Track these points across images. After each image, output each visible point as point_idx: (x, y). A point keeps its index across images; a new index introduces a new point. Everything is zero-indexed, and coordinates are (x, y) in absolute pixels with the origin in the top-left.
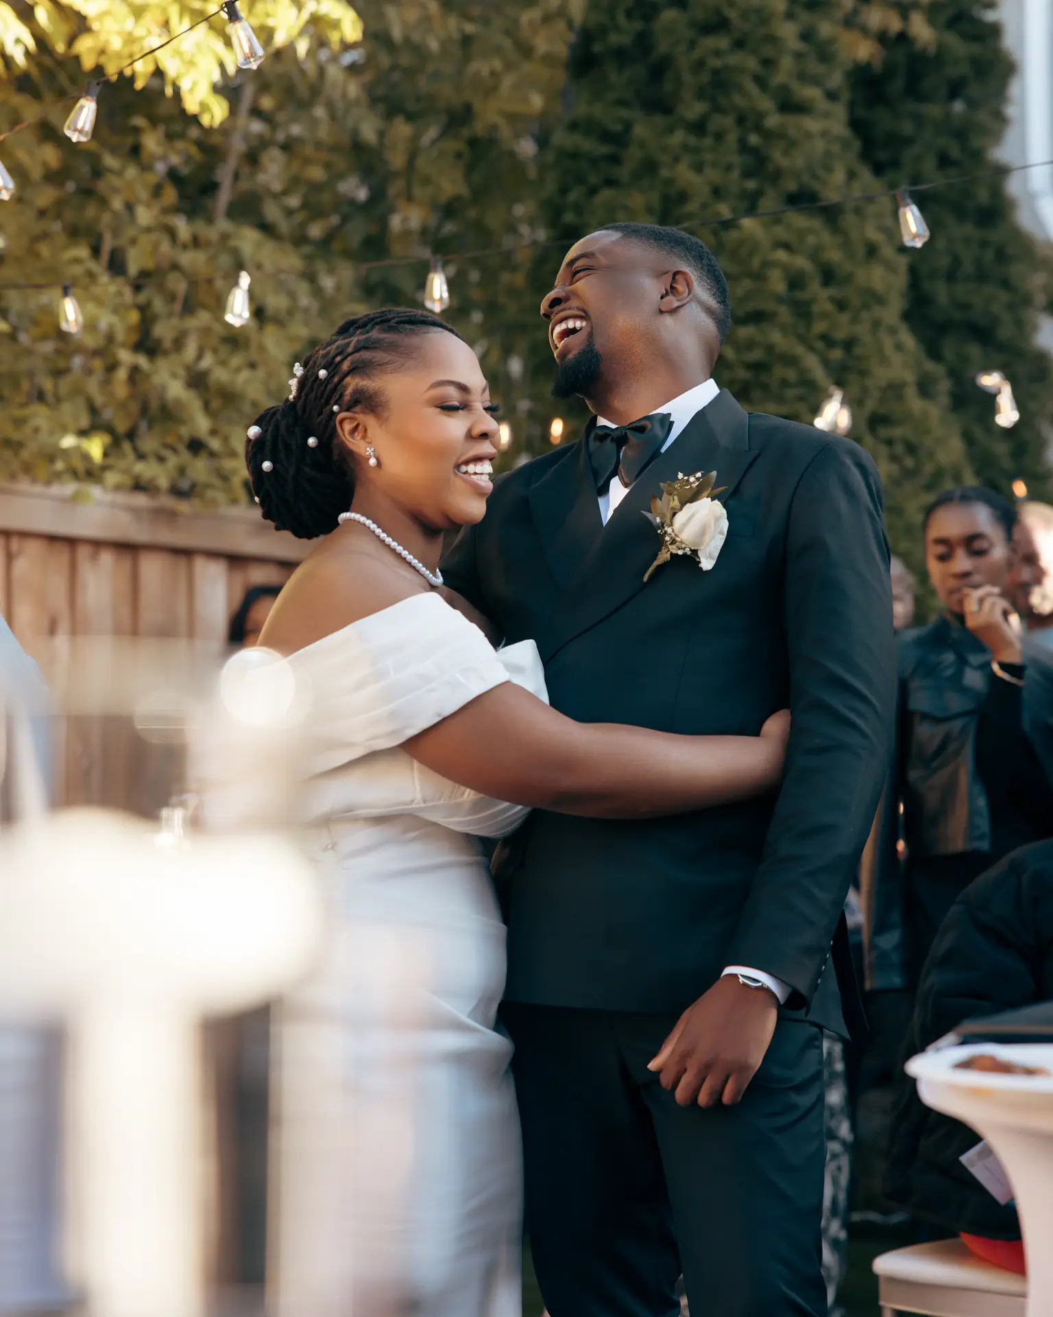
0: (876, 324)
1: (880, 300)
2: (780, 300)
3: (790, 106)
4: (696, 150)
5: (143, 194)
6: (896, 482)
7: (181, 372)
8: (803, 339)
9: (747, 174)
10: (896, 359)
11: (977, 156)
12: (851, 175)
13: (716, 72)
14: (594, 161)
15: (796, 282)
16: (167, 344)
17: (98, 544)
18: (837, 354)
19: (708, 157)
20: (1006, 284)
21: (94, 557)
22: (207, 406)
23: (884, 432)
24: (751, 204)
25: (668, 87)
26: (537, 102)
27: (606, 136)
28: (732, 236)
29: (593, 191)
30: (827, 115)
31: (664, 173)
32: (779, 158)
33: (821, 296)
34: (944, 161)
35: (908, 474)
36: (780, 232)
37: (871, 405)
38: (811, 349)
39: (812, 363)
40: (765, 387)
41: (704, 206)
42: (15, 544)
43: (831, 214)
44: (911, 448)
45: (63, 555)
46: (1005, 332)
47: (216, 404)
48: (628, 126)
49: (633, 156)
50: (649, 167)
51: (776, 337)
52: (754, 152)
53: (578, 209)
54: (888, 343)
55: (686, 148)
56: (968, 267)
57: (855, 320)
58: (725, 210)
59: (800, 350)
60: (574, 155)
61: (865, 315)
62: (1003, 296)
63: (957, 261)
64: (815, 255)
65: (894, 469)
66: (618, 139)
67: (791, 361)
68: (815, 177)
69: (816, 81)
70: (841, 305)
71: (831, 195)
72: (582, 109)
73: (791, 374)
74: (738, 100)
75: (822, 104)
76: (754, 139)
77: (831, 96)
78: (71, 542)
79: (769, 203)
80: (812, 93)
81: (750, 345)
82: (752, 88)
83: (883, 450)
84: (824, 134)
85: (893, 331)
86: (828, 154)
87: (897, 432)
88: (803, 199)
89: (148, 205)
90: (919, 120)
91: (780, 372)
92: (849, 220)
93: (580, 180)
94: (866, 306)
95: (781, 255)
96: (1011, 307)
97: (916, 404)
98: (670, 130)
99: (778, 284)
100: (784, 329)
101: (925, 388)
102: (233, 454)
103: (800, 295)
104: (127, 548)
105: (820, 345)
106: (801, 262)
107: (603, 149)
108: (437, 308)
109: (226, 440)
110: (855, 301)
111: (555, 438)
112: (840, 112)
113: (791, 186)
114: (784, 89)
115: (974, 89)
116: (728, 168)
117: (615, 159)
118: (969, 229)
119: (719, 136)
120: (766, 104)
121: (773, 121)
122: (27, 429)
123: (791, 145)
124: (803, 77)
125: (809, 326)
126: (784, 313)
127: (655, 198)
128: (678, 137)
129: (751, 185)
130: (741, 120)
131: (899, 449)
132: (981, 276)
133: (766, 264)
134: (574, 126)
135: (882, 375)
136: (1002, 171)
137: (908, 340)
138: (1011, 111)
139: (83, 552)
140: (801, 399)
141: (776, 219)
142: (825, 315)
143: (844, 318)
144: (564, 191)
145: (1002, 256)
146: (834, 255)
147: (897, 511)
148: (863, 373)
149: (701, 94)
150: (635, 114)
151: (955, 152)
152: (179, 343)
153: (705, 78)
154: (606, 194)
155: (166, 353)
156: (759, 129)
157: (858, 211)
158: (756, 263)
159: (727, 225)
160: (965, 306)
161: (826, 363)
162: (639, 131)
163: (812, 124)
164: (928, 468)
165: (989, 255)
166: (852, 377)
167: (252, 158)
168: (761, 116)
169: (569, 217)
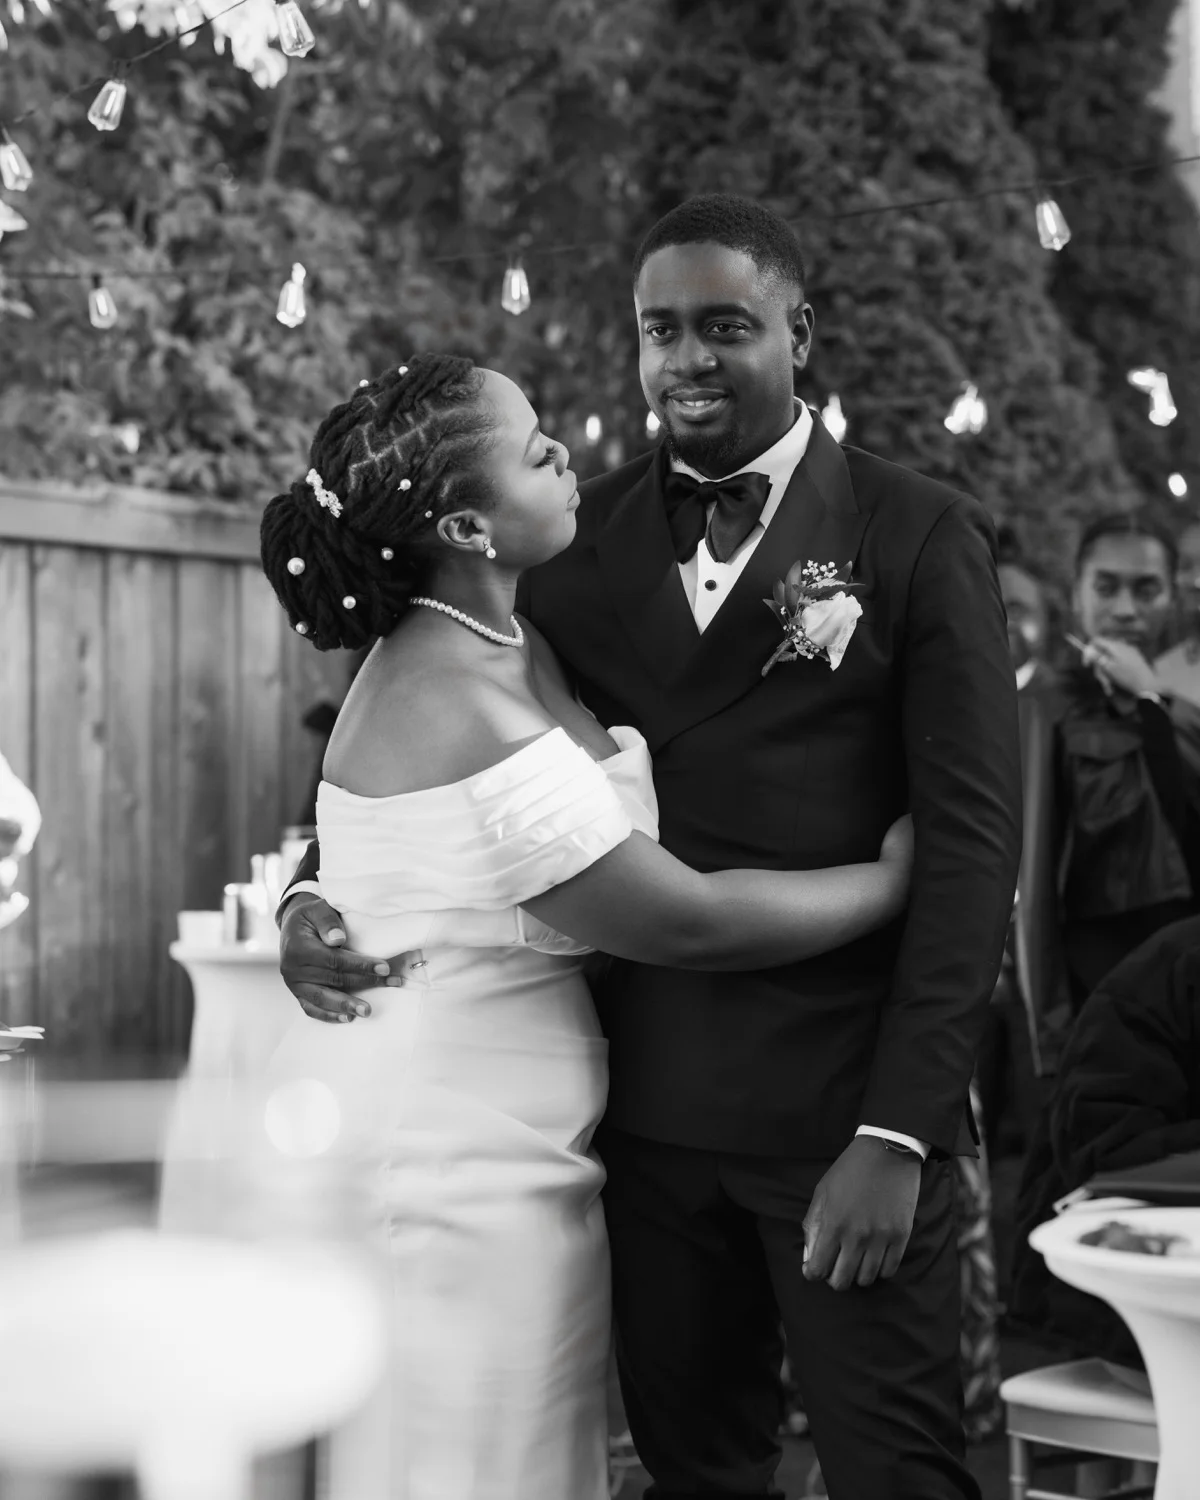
0: (1016, 303)
1: (1021, 275)
2: (907, 275)
3: (920, 52)
4: (812, 104)
5: (182, 150)
6: (1037, 482)
7: (227, 356)
8: (933, 321)
9: (871, 131)
10: (1038, 342)
11: (1133, 101)
12: (990, 132)
13: (836, 15)
14: (696, 115)
15: (925, 254)
16: (210, 325)
17: (133, 554)
18: (971, 338)
19: (826, 111)
20: (1164, 249)
21: (129, 568)
22: (255, 395)
23: (1024, 425)
24: (874, 165)
25: (782, 30)
26: (634, 47)
27: (709, 87)
28: (853, 203)
29: (695, 149)
30: (961, 63)
31: (776, 129)
32: (907, 113)
33: (952, 270)
34: (1096, 108)
35: (1052, 473)
36: (907, 197)
37: (1009, 397)
38: (942, 331)
39: (944, 349)
40: (890, 376)
41: (822, 168)
42: (39, 554)
43: (964, 176)
44: (1055, 444)
45: (94, 569)
46: (1164, 304)
47: (266, 395)
48: (735, 75)
49: (741, 110)
50: (760, 123)
51: (902, 318)
52: (880, 105)
53: (678, 170)
54: (1029, 323)
55: (801, 101)
56: (1123, 229)
57: (992, 298)
58: (844, 172)
59: (928, 333)
60: (674, 108)
61: (1004, 294)
62: (1162, 263)
63: (1109, 223)
64: (946, 224)
65: (1036, 467)
66: (723, 90)
67: (919, 345)
68: (948, 134)
69: (948, 24)
70: (977, 281)
71: (966, 155)
72: (683, 56)
73: (919, 361)
74: (861, 46)
75: (957, 51)
76: (879, 91)
77: (967, 40)
78: (103, 552)
79: (895, 163)
80: (945, 38)
81: (872, 327)
82: (876, 31)
83: (1023, 447)
84: (959, 85)
85: (1035, 310)
86: (962, 109)
87: (1039, 426)
88: (934, 160)
89: (187, 161)
90: (1066, 60)
91: (906, 358)
92: (987, 183)
93: (681, 136)
94: (1005, 283)
95: (909, 225)
96: (1171, 275)
97: (1061, 394)
98: (783, 80)
99: (904, 258)
100: (911, 309)
101: (1071, 375)
102: (286, 449)
103: (930, 270)
104: (167, 559)
105: (952, 327)
106: (931, 233)
107: (707, 102)
108: (516, 310)
109: (277, 434)
110: (992, 277)
111: (650, 432)
112: (977, 59)
113: (921, 144)
114: (914, 33)
115: (1131, 25)
116: (849, 124)
117: (720, 113)
118: (1124, 187)
119: (839, 87)
120: (892, 50)
121: (901, 70)
122: (52, 420)
123: (921, 97)
124: (936, 20)
125: (939, 305)
126: (912, 291)
127: (766, 158)
128: (793, 89)
129: (875, 143)
130: (864, 69)
131: (1041, 445)
132: (1137, 241)
133: (891, 235)
134: (674, 74)
135: (1021, 362)
136: (1162, 120)
137: (1052, 320)
138: (1174, 49)
139: (117, 563)
140: (929, 390)
141: (903, 184)
142: (957, 294)
143: (980, 296)
144: (662, 149)
145: (1160, 217)
146: (969, 224)
147: (1038, 516)
148: (1001, 359)
149: (818, 40)
150: (742, 61)
151: (1108, 96)
152: (224, 323)
153: (824, 19)
154: (709, 155)
155: (208, 336)
156: (884, 78)
157: (997, 173)
158: (880, 234)
159: (847, 190)
160: (1120, 275)
161: (959, 348)
162: (748, 81)
163: (944, 74)
164: (1074, 466)
165: (1146, 216)
166: (988, 364)
167: (305, 107)
168: (887, 64)
169: (667, 179)
